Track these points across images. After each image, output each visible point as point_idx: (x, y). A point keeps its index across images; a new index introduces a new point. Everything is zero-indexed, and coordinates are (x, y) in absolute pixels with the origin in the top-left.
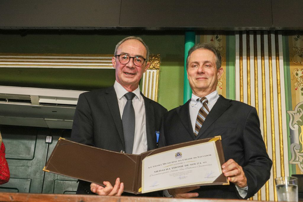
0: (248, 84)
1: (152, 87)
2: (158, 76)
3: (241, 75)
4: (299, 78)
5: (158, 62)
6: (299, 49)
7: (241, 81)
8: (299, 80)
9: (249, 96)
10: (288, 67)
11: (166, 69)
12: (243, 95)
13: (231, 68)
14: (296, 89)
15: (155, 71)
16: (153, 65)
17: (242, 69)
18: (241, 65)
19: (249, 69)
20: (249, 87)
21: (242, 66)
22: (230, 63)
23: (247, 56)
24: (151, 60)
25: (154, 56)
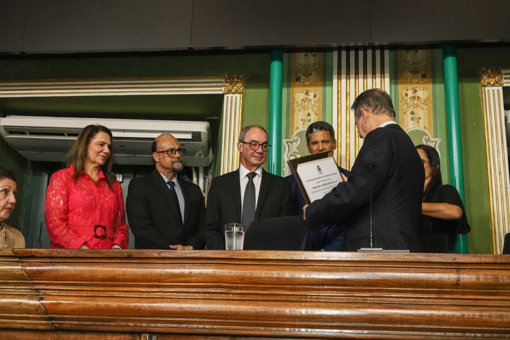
0: (347, 109)
1: (235, 116)
2: (241, 101)
3: (340, 98)
4: (409, 100)
5: (241, 84)
6: (410, 63)
7: (339, 106)
8: (408, 102)
9: (348, 123)
10: (396, 86)
11: (251, 92)
12: (341, 123)
13: (328, 89)
14: (405, 113)
15: (238, 95)
16: (236, 88)
17: (341, 91)
18: (339, 85)
19: (348, 90)
20: (348, 113)
21: (341, 87)
22: (327, 83)
23: (347, 75)
24: (233, 83)
25: (236, 77)
